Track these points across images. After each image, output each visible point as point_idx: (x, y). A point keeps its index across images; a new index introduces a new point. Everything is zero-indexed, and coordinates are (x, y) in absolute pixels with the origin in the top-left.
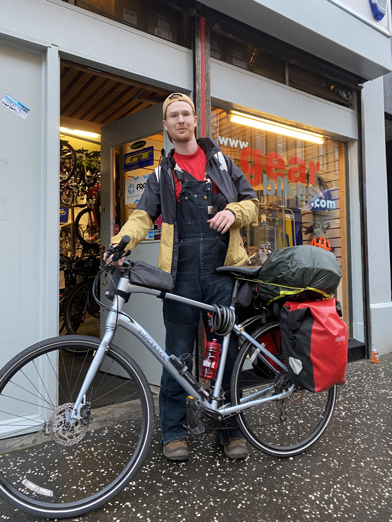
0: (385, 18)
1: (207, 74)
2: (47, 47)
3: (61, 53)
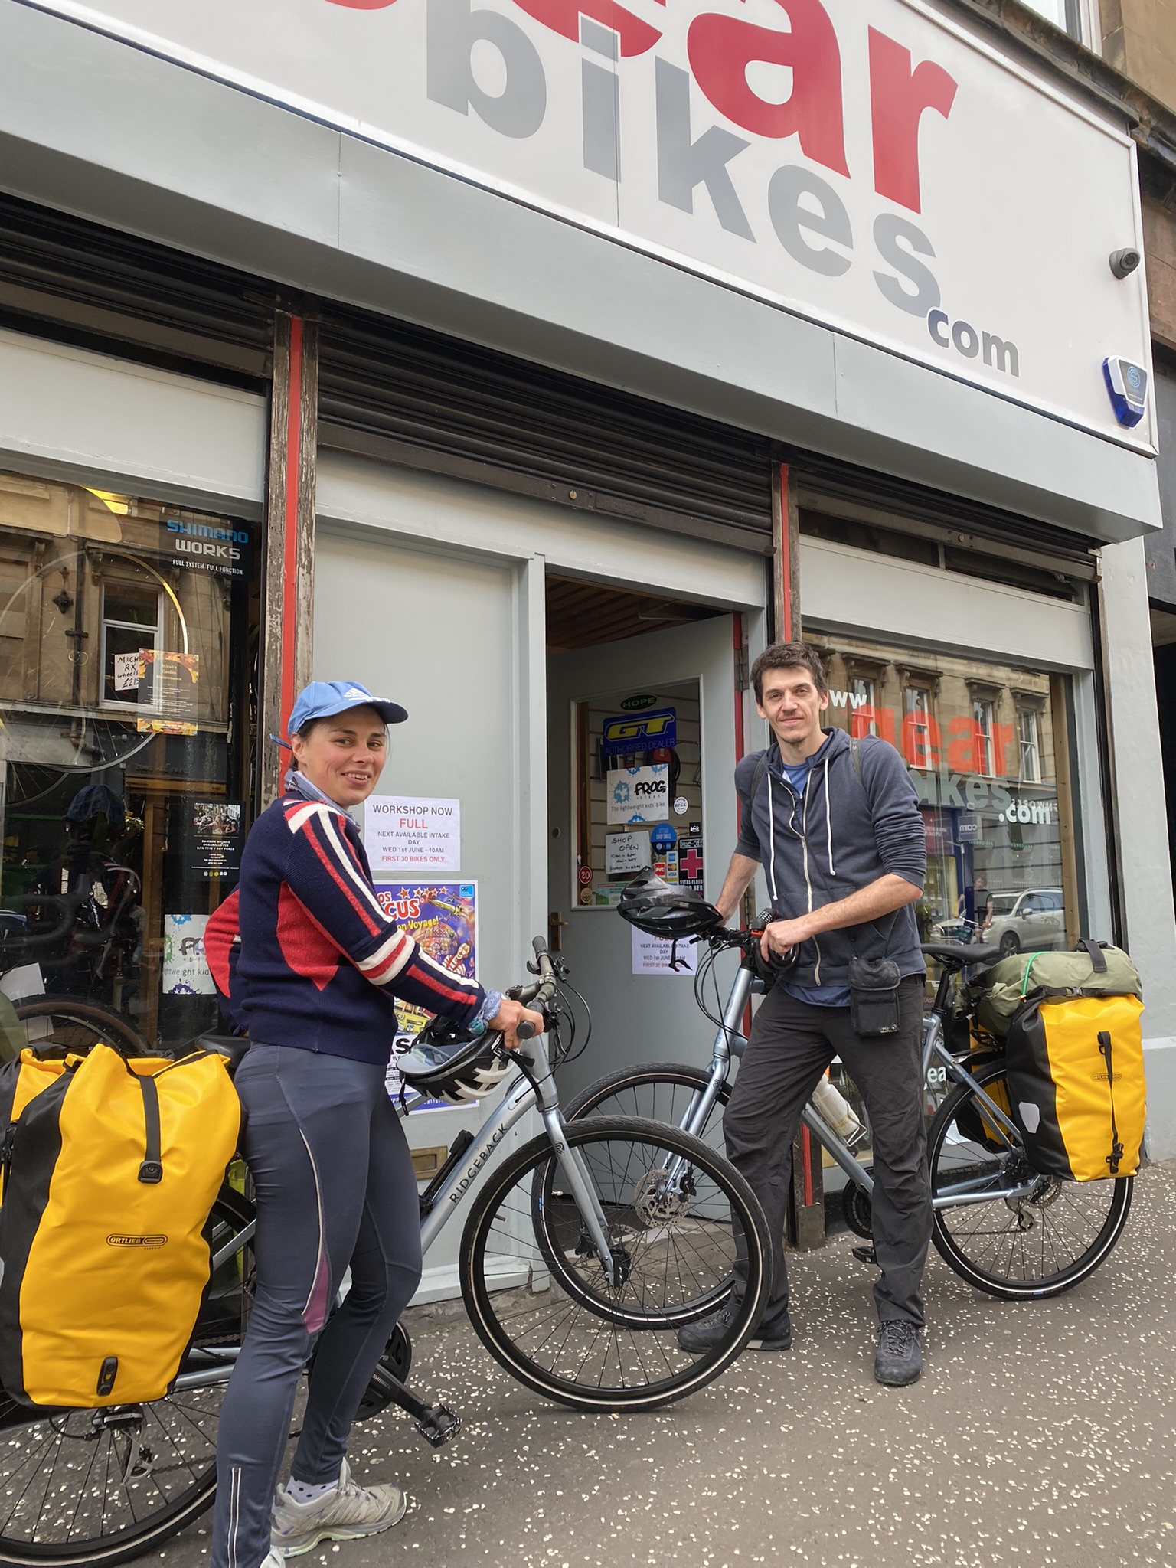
0: (1143, 421)
1: (794, 573)
2: (527, 560)
3: (549, 568)
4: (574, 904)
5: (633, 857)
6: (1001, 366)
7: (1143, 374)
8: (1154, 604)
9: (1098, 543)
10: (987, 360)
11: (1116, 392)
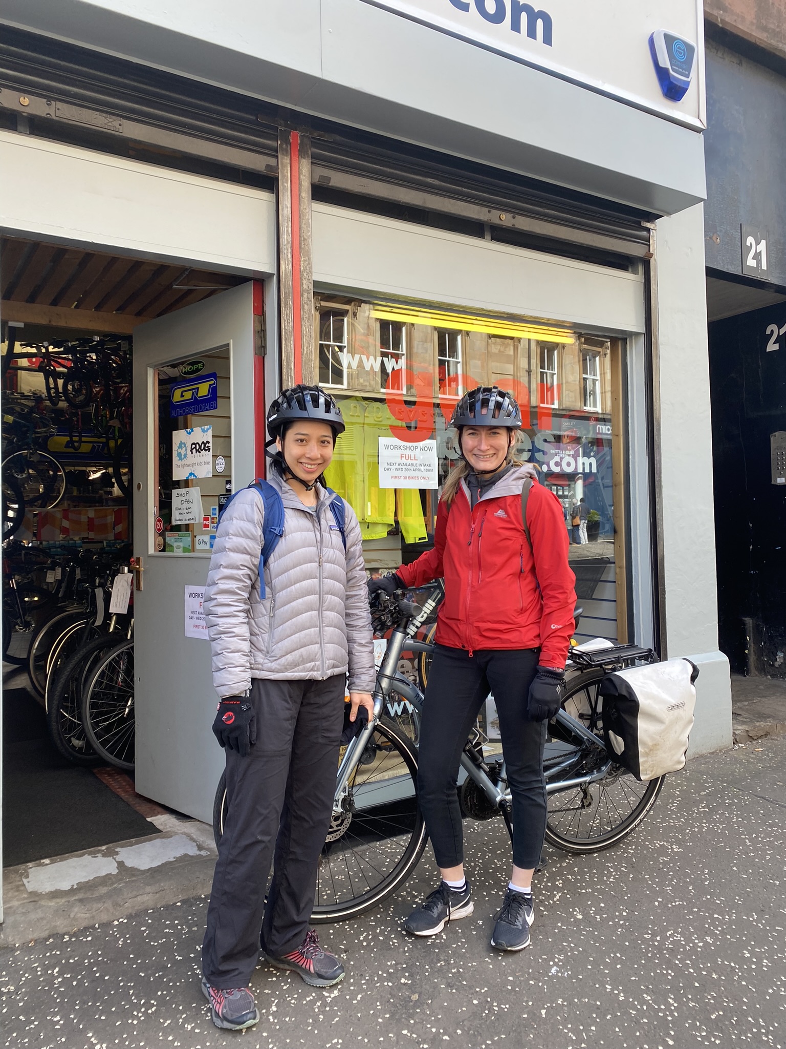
0: (690, 94)
1: (305, 240)
4: (151, 551)
5: (190, 510)
6: (532, 34)
7: (690, 50)
8: (711, 273)
9: (652, 217)
10: (516, 27)
11: (661, 65)
